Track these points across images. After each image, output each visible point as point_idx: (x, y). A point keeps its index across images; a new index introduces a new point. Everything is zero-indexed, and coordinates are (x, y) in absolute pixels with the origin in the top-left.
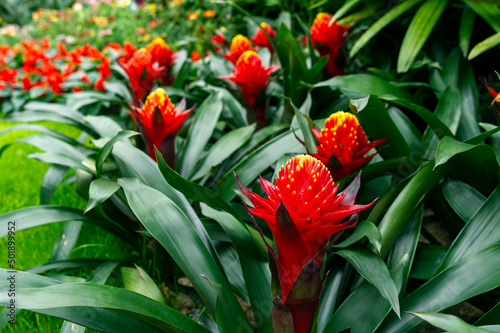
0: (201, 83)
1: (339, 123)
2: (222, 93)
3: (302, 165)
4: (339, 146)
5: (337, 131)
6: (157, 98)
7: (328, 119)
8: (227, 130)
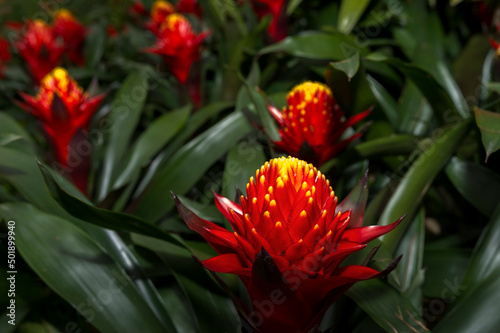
0: (120, 61)
1: (308, 97)
2: (146, 70)
3: (286, 177)
4: (309, 129)
5: (306, 109)
6: (56, 82)
7: (292, 94)
8: (157, 115)
